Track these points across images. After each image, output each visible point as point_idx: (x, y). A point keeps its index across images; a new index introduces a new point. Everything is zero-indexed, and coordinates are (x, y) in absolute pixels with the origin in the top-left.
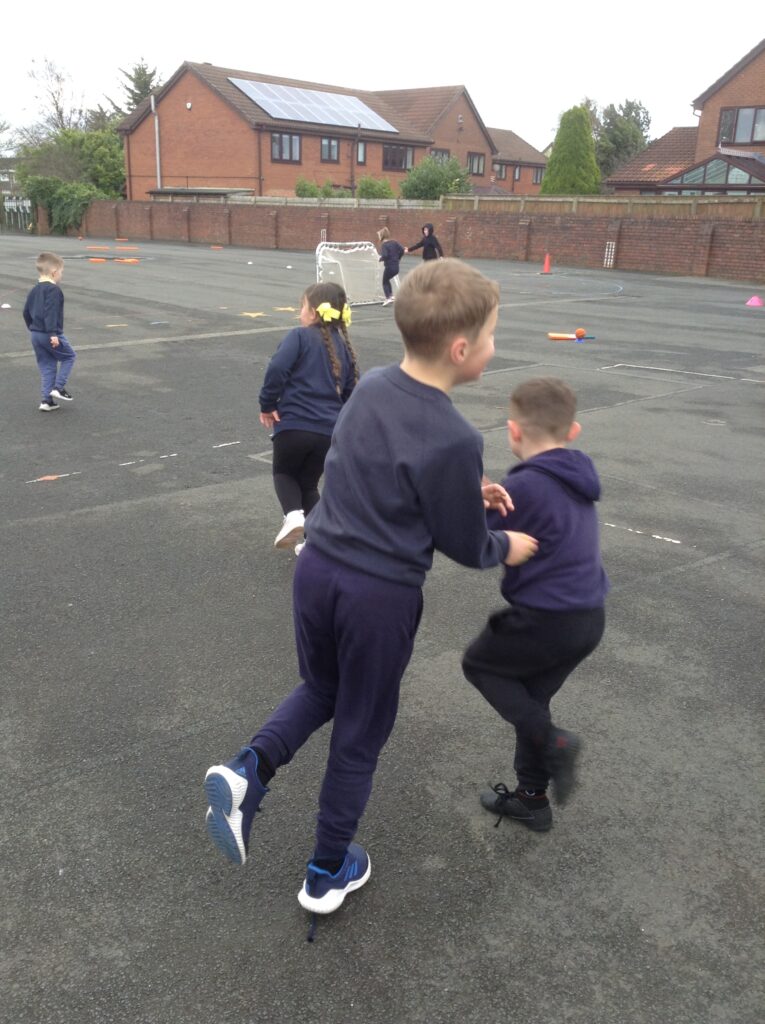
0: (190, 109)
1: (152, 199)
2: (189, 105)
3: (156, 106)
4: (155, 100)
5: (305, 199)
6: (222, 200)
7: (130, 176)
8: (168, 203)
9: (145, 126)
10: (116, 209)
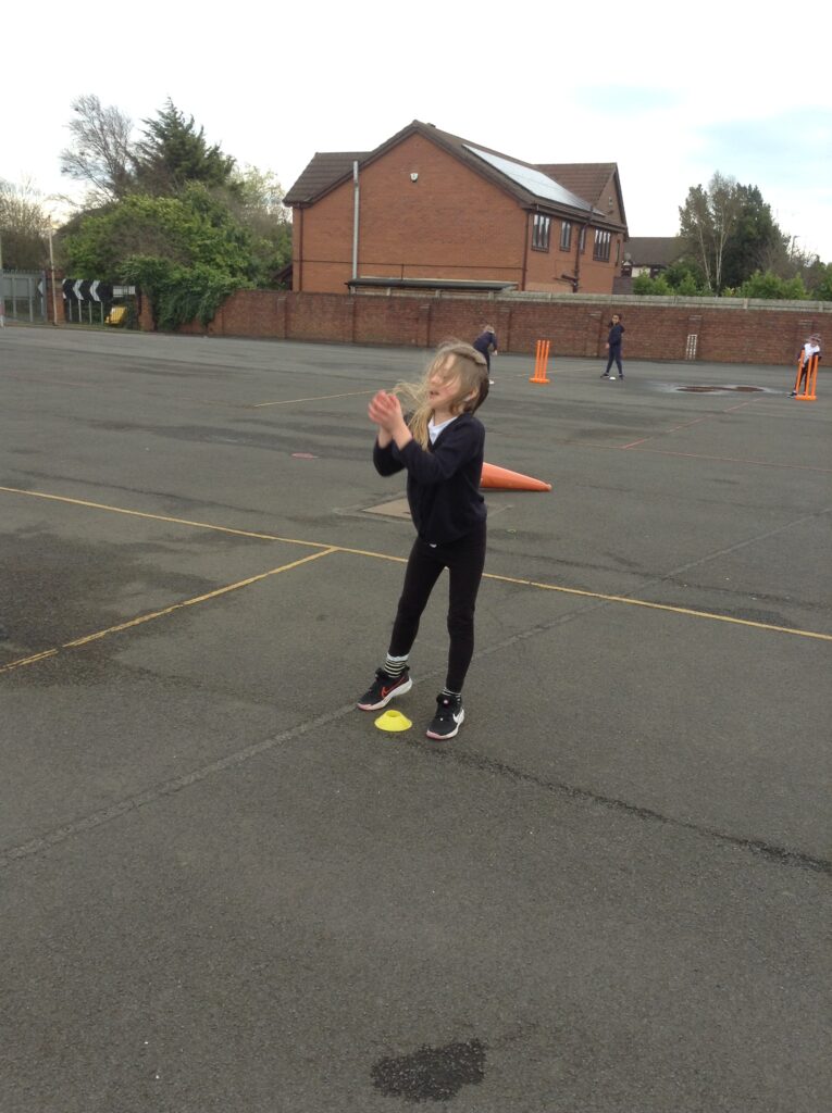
0: (414, 181)
1: (353, 290)
2: (414, 176)
3: (359, 175)
4: (359, 166)
5: (647, 297)
6: (490, 296)
7: (301, 261)
8: (386, 297)
9: (336, 199)
10: (286, 303)
